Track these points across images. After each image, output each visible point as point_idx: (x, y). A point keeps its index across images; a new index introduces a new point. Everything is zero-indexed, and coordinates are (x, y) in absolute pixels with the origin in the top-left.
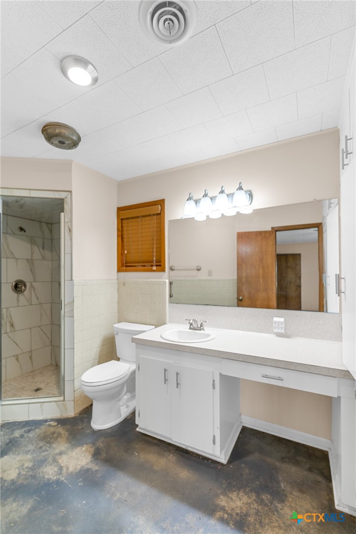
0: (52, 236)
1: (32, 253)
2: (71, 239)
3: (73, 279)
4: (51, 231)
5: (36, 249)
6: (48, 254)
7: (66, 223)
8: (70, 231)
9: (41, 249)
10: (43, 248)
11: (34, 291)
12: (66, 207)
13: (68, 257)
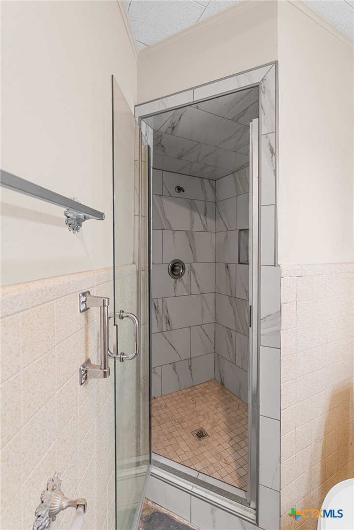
0: (216, 198)
1: (192, 223)
2: (275, 171)
3: (279, 262)
4: (215, 190)
5: (196, 215)
6: (211, 223)
7: (263, 138)
8: (273, 152)
9: (202, 217)
10: (205, 215)
11: (195, 276)
12: (265, 101)
13: (267, 212)
